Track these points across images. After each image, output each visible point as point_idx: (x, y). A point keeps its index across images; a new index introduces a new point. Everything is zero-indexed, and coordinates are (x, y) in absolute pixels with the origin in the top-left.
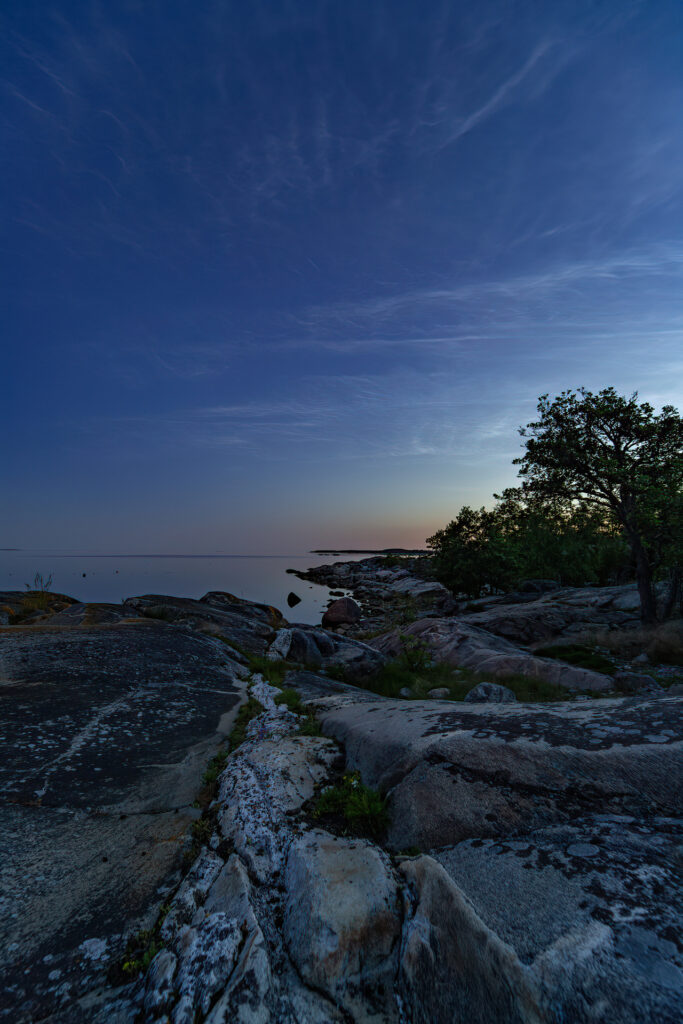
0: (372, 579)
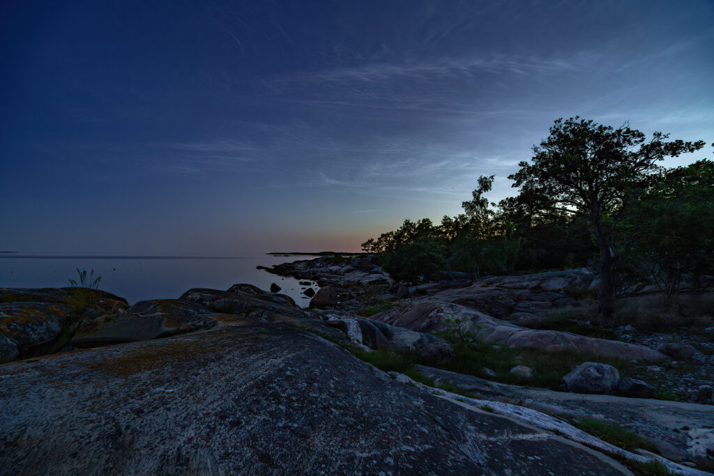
0: (327, 272)
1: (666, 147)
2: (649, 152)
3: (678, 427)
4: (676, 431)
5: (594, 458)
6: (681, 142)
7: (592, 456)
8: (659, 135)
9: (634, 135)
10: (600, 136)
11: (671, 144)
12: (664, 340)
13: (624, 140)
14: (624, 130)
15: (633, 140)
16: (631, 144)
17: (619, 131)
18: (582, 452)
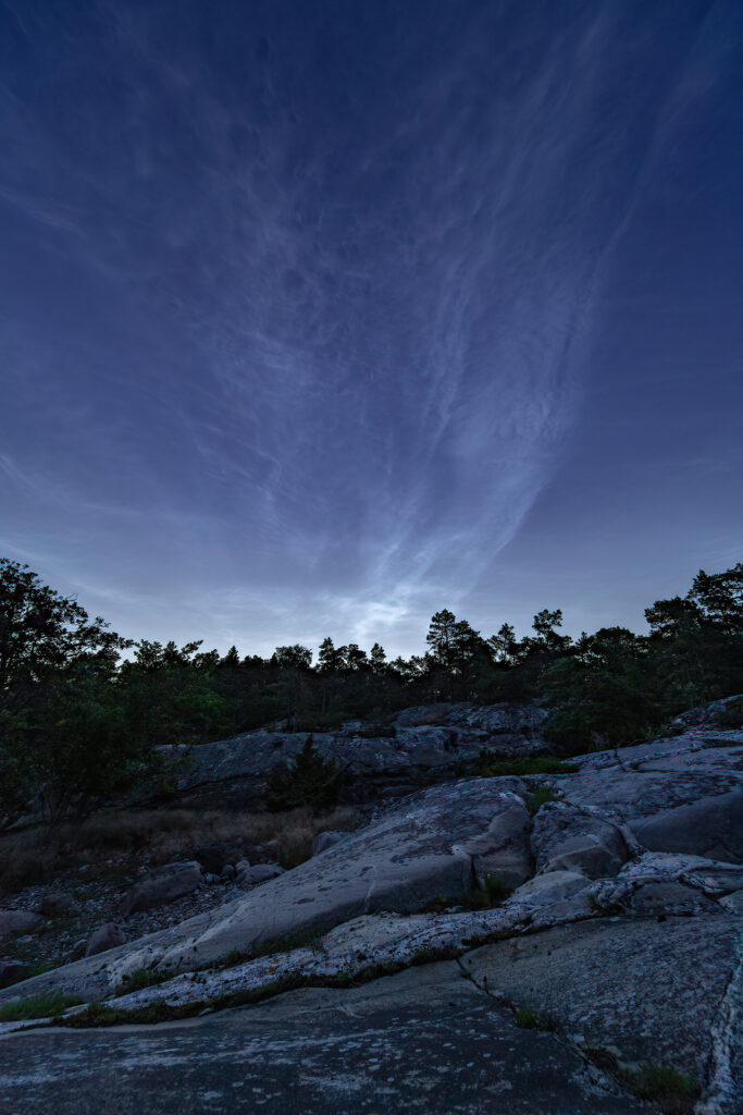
1: (103, 636)
2: (86, 637)
3: (97, 969)
4: (97, 973)
5: (33, 1036)
6: (116, 635)
7: (29, 1036)
8: (101, 621)
9: (78, 613)
10: (43, 600)
11: (109, 635)
12: (36, 896)
13: (67, 615)
14: (71, 603)
15: (76, 618)
16: (72, 623)
17: (66, 602)
18: (17, 1038)
